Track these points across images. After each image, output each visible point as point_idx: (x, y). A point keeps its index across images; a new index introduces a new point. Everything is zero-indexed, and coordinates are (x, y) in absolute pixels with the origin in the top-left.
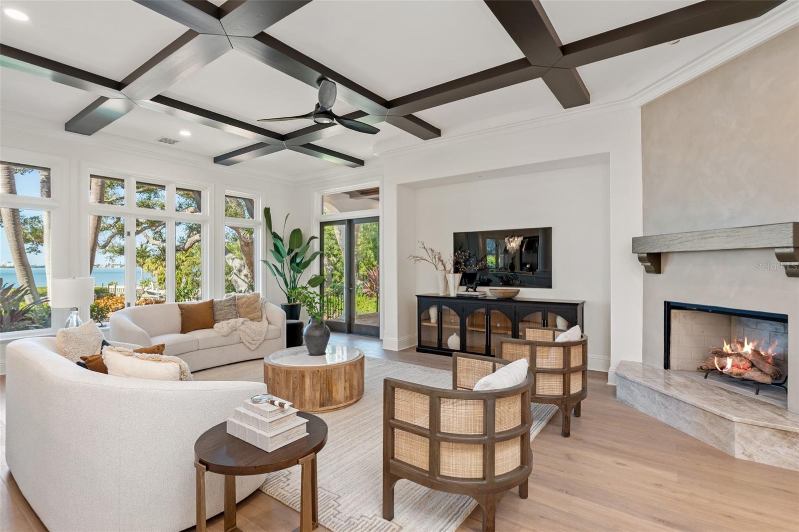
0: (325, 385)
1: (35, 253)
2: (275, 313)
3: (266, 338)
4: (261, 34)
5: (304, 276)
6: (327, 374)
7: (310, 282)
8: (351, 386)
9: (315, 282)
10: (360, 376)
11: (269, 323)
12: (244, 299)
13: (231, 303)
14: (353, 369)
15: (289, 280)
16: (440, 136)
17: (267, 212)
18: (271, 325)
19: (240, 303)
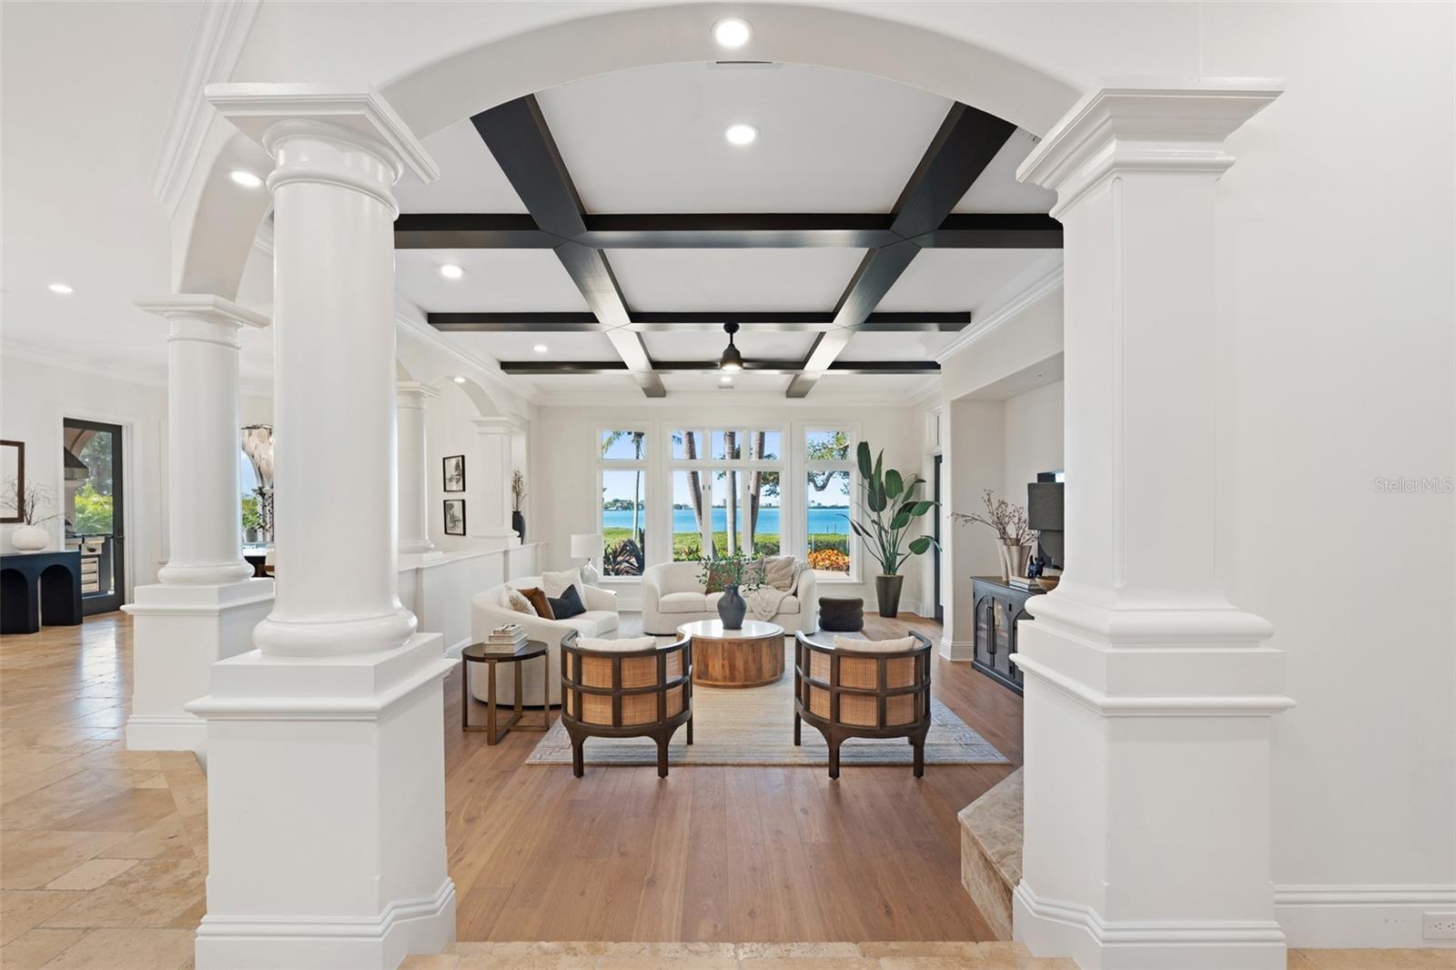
2: (802, 583)
3: (781, 611)
4: (636, 317)
5: (907, 537)
6: (704, 644)
7: (911, 546)
8: (732, 667)
9: (919, 547)
10: (750, 659)
11: (795, 594)
12: (774, 563)
13: (757, 566)
14: (735, 648)
15: (887, 541)
16: (970, 322)
17: (863, 449)
18: (794, 597)
19: (768, 566)
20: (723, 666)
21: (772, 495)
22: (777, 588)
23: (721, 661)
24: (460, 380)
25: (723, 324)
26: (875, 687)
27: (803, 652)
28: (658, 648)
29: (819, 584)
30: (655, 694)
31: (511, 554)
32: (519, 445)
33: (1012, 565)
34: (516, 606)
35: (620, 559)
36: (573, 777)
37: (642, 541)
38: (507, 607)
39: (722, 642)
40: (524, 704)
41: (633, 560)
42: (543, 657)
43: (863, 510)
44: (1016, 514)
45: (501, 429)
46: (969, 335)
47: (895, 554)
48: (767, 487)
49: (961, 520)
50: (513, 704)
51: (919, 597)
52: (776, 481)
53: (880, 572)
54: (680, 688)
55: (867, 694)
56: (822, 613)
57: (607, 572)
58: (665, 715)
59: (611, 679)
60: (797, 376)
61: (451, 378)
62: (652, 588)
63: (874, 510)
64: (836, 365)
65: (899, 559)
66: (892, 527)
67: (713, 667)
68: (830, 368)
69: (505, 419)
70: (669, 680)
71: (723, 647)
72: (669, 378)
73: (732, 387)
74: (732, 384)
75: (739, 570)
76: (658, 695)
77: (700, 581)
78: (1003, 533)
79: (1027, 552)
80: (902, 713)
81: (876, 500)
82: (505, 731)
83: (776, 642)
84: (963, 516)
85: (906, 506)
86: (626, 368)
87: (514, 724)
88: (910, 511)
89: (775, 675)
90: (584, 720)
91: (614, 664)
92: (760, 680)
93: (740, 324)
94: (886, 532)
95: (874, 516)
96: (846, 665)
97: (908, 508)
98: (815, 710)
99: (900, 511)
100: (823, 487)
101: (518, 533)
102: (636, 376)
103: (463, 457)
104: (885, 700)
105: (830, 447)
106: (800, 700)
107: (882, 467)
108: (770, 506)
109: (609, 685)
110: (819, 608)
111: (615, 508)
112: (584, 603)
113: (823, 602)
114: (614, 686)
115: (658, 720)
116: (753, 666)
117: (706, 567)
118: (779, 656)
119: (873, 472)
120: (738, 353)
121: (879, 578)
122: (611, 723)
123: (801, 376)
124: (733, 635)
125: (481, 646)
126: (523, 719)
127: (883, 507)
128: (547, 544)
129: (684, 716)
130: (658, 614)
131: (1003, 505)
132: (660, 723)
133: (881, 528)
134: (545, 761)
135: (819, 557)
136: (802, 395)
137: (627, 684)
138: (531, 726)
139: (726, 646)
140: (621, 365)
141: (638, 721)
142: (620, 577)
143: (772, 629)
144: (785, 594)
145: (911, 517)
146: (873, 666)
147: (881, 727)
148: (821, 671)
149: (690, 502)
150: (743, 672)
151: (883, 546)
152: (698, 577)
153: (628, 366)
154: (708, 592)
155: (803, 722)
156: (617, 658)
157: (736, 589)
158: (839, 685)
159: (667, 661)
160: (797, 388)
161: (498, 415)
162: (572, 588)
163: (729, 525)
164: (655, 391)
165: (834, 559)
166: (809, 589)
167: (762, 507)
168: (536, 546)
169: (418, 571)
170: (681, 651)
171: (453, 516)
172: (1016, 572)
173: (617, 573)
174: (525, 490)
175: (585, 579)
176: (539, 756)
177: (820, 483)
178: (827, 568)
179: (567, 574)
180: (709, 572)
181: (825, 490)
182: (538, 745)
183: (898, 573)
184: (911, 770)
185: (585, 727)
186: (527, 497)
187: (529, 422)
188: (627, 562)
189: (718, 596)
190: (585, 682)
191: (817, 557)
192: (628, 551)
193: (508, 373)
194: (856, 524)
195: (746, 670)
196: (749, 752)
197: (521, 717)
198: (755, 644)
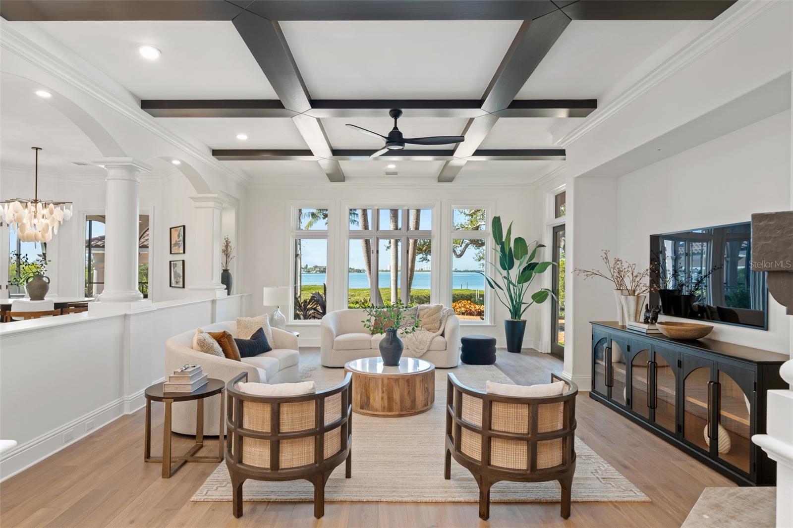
0: (364, 391)
1: (426, 261)
2: (449, 326)
3: (430, 349)
4: (316, 104)
5: (530, 290)
6: (365, 380)
7: (534, 297)
8: (390, 399)
9: (539, 297)
10: (406, 392)
11: (443, 335)
12: (426, 310)
13: (412, 312)
14: (393, 383)
15: (514, 293)
16: (596, 108)
17: (497, 222)
18: (441, 337)
19: (422, 313)
20: (382, 398)
21: (424, 262)
22: (428, 330)
23: (380, 395)
24: (176, 162)
25: (388, 110)
26: (526, 431)
27: (455, 394)
28: (317, 393)
29: (461, 326)
30: (314, 437)
31: (217, 302)
32: (230, 218)
33: (629, 312)
34: (204, 347)
35: (309, 306)
36: (233, 517)
37: (325, 293)
38: (195, 349)
39: (382, 378)
40: (205, 434)
41: (319, 308)
42: (220, 395)
43: (496, 268)
44: (630, 269)
45: (212, 204)
46: (596, 118)
47: (520, 303)
48: (421, 256)
49: (583, 275)
50: (195, 434)
51: (539, 337)
52: (428, 251)
53: (509, 317)
54: (338, 429)
55: (517, 438)
56: (463, 349)
57: (297, 317)
58: (323, 456)
59: (270, 423)
60: (448, 162)
61: (169, 160)
62: (329, 331)
63: (504, 269)
64: (478, 153)
65: (523, 307)
66: (519, 282)
67: (374, 400)
68: (474, 155)
69: (216, 195)
70: (327, 422)
71: (383, 382)
72: (348, 164)
73: (396, 173)
74: (396, 171)
75: (398, 316)
76: (316, 438)
77: (365, 325)
78: (620, 286)
79: (642, 301)
80: (550, 457)
81: (507, 261)
82: (182, 462)
83: (428, 377)
84: (585, 271)
85: (530, 265)
86: (312, 155)
87: (192, 455)
88: (533, 268)
89: (426, 405)
90: (244, 461)
91: (272, 410)
92: (414, 411)
93: (403, 110)
94: (514, 285)
95: (505, 273)
96: (498, 410)
97: (531, 267)
98: (465, 450)
99: (525, 269)
100: (460, 256)
101: (225, 286)
102: (321, 162)
103: (184, 227)
104: (537, 444)
105: (466, 226)
106: (451, 437)
107: (511, 236)
108: (422, 270)
109: (267, 428)
110: (461, 345)
111: (315, 272)
112: (270, 343)
113: (464, 341)
114: (272, 429)
115: (316, 462)
116: (408, 398)
117: (370, 314)
118: (430, 389)
119: (504, 240)
120: (400, 134)
121: (508, 322)
122: (269, 467)
123: (451, 162)
124: (392, 371)
125: (161, 385)
126: (203, 450)
127: (511, 266)
128: (251, 295)
129: (343, 454)
130: (333, 350)
131: (618, 262)
132: (317, 465)
133: (510, 282)
134: (211, 498)
135: (458, 306)
136: (450, 180)
137: (285, 428)
138: (207, 457)
139: (386, 381)
140: (308, 153)
141: (296, 464)
142: (308, 320)
143: (424, 366)
144: (434, 334)
145: (534, 274)
146: (524, 412)
147: (532, 471)
148: (473, 413)
149: (364, 266)
150: (399, 404)
151: (511, 297)
152: (363, 322)
153: (314, 154)
154: (373, 334)
155: (453, 460)
156: (276, 404)
157: (395, 332)
158: (490, 429)
159: (325, 404)
160: (448, 174)
161: (211, 193)
162: (261, 330)
163: (393, 282)
164: (336, 176)
165: (468, 307)
166: (453, 331)
167: (417, 271)
168: (241, 297)
169: (126, 316)
170: (340, 394)
171: (176, 273)
172: (632, 319)
173: (306, 317)
174: (233, 253)
175: (273, 322)
176: (205, 492)
177: (458, 252)
178: (463, 314)
179: (258, 319)
180: (373, 319)
181: (462, 257)
182: (208, 479)
183: (522, 318)
184: (558, 508)
185: (244, 470)
186: (235, 258)
187: (238, 200)
188: (315, 309)
189: (381, 337)
190: (246, 425)
191: (456, 306)
192: (315, 301)
193: (219, 159)
194: (489, 279)
195: (402, 401)
196: (402, 488)
197: (202, 447)
198: (410, 380)
